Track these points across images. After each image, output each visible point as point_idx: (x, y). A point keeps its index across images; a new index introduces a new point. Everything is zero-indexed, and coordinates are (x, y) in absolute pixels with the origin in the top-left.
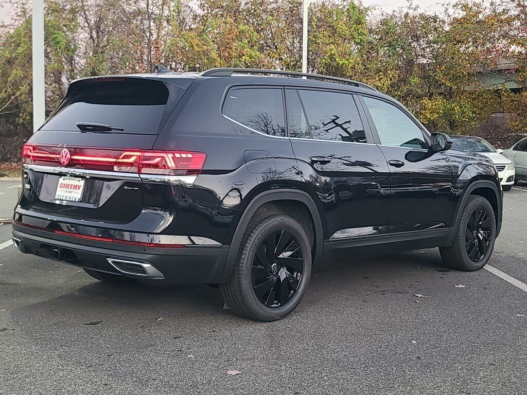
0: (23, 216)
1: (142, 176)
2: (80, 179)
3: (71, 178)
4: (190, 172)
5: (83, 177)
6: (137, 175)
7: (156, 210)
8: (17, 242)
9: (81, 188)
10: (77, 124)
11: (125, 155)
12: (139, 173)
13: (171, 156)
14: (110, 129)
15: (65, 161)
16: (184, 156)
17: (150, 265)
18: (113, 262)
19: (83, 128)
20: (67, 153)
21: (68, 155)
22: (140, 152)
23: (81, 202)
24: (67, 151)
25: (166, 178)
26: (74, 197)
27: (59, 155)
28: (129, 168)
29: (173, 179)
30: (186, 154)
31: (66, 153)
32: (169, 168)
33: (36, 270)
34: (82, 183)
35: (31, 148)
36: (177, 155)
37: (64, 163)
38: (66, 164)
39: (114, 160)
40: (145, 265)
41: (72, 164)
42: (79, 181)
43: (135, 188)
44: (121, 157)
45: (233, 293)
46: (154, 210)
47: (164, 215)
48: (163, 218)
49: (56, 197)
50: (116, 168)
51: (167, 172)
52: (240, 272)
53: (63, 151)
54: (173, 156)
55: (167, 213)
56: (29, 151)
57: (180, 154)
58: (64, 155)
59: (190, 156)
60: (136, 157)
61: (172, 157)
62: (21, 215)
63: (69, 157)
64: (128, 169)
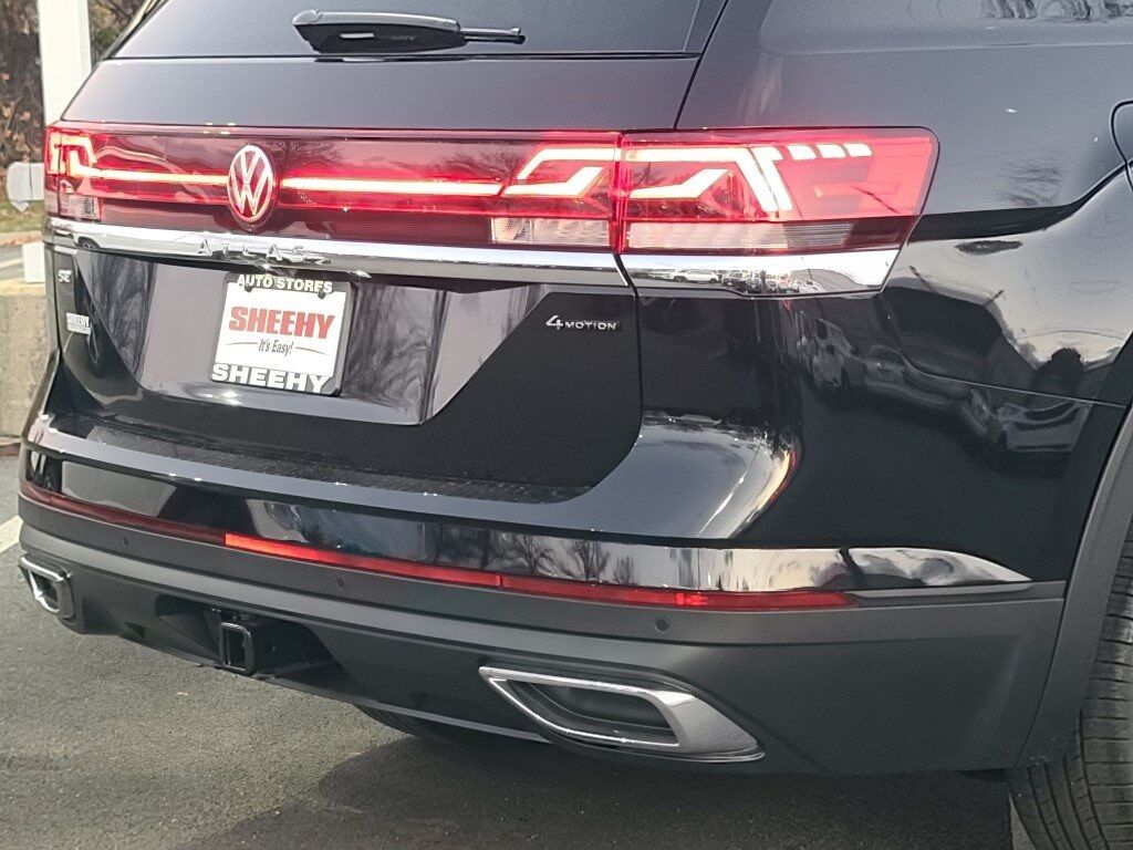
0: (64, 463)
1: (631, 262)
2: (328, 284)
3: (280, 281)
4: (866, 233)
5: (336, 276)
6: (607, 261)
7: (695, 427)
8: (45, 583)
9: (335, 330)
10: (295, 20)
11: (543, 165)
12: (618, 247)
13: (768, 154)
14: (457, 38)
15: (254, 202)
16: (830, 151)
17: (688, 697)
18: (512, 685)
19: (328, 40)
20: (260, 165)
21: (267, 174)
22: (619, 143)
23: (336, 395)
24: (259, 154)
25: (748, 267)
26: (304, 371)
27: (224, 171)
28: (563, 223)
29: (782, 270)
30: (840, 141)
31: (255, 161)
32: (761, 217)
33: (116, 688)
34: (336, 303)
35: (86, 143)
36: (801, 152)
37: (248, 213)
38: (256, 216)
39: (491, 189)
40: (668, 699)
41: (284, 214)
42: (322, 295)
43: (602, 325)
44: (523, 174)
45: (1085, 809)
46: (684, 426)
47: (744, 452)
48: (734, 462)
49: (219, 374)
50: (500, 229)
51: (751, 236)
52: (1118, 706)
53: (242, 153)
54: (778, 156)
55: (757, 441)
56: (74, 155)
57: (812, 143)
58: (247, 177)
59: (859, 149)
60: (596, 171)
61: (777, 164)
62: (54, 461)
63: (272, 183)
64: (562, 230)
